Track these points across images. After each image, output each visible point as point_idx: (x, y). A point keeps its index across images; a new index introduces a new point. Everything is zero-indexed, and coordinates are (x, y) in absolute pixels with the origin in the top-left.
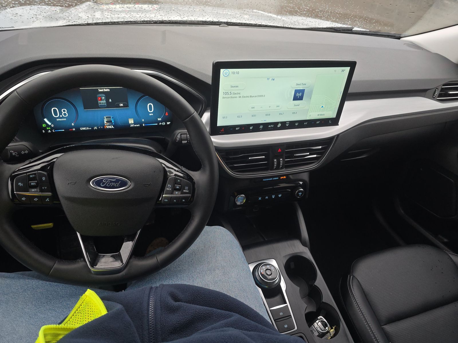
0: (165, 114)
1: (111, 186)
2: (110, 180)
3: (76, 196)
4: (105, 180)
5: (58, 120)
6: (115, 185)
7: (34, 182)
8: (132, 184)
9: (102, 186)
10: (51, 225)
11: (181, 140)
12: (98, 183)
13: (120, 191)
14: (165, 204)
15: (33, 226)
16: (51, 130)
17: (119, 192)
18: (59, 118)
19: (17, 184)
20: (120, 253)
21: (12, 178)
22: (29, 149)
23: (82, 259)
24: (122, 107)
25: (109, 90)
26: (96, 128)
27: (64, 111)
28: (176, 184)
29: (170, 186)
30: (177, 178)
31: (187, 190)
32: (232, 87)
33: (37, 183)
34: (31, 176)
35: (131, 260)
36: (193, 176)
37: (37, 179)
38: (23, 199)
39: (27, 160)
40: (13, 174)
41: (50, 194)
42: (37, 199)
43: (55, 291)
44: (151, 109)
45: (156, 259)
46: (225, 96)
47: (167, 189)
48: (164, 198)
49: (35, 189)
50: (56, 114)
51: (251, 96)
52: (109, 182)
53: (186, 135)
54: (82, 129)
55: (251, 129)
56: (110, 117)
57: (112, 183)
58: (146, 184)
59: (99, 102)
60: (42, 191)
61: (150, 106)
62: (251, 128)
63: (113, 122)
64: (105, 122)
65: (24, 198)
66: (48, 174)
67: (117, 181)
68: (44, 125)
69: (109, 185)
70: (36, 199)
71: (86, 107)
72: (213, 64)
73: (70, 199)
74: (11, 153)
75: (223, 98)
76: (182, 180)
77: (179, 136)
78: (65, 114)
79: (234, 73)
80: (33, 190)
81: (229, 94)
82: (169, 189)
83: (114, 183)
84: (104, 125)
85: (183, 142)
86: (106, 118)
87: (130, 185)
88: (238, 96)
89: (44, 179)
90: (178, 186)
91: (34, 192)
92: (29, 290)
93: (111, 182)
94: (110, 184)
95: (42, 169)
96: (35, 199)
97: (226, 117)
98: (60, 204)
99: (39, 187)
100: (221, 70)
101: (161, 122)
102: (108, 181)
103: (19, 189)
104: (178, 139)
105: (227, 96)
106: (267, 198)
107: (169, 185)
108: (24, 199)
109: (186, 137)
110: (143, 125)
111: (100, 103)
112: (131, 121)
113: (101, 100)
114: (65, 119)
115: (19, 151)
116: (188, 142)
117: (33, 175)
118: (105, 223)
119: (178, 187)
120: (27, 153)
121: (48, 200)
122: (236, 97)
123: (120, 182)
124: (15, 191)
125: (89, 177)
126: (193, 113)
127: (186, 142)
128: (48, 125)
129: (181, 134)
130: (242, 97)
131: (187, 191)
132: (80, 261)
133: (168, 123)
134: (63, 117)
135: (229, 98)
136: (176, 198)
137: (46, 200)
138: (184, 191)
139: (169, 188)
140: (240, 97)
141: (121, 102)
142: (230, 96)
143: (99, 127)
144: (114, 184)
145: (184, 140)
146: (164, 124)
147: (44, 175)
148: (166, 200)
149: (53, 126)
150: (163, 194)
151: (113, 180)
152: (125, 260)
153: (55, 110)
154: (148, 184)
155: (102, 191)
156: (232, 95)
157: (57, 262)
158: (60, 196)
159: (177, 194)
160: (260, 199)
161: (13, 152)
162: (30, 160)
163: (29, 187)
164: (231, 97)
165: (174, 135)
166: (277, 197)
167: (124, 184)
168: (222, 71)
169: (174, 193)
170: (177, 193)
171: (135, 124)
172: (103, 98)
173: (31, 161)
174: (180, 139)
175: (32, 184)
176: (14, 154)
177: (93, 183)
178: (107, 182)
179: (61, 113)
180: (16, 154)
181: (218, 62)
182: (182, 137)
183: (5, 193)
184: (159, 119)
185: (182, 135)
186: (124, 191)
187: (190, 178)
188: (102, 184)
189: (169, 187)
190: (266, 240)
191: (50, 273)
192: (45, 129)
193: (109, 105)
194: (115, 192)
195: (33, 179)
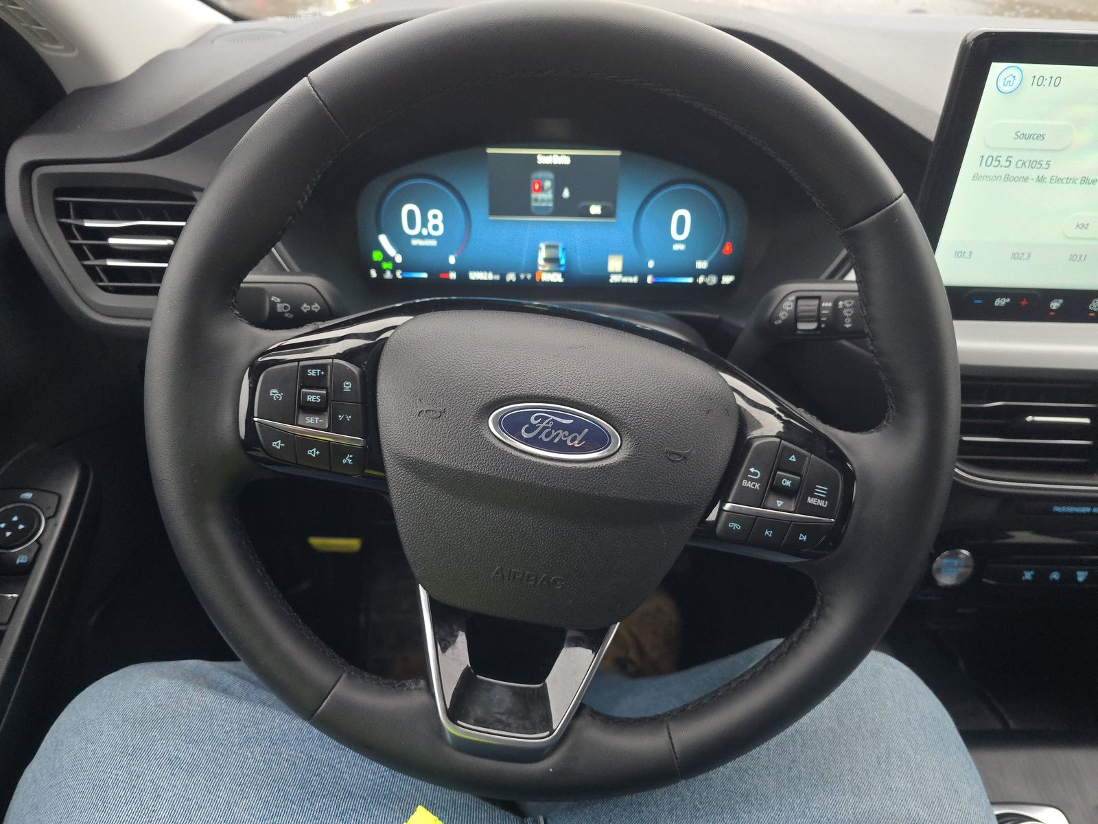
0: (724, 245)
1: (556, 441)
2: (553, 420)
3: (438, 459)
4: (536, 418)
5: (415, 242)
6: (569, 439)
7: (317, 394)
8: (624, 444)
9: (525, 435)
10: (353, 544)
11: (796, 317)
12: (512, 425)
13: (583, 465)
14: (731, 538)
15: (316, 542)
16: (393, 272)
17: (578, 465)
18: (420, 236)
19: (265, 392)
20: (545, 685)
21: (256, 370)
22: (324, 299)
23: (422, 683)
24: (596, 216)
25: (567, 161)
26: (511, 277)
27: (435, 217)
28: (782, 471)
29: (756, 474)
30: (785, 448)
31: (821, 498)
32: (1020, 136)
33: (326, 399)
34: (312, 373)
35: (580, 723)
36: (847, 447)
37: (329, 384)
38: (274, 444)
39: (310, 323)
40: (260, 360)
41: (357, 441)
42: (318, 453)
43: (332, 767)
44: (680, 230)
45: (668, 738)
46: (984, 171)
47: (745, 483)
48: (728, 516)
49: (317, 418)
50: (412, 225)
51: (1085, 180)
52: (549, 427)
53: (816, 302)
54: (474, 276)
55: (1053, 311)
56: (556, 247)
57: (560, 431)
58: (674, 453)
59: (534, 195)
60: (335, 427)
61: (681, 220)
62: (1055, 305)
63: (563, 262)
64: (541, 261)
65: (280, 441)
66: (363, 375)
67: (577, 426)
68: (377, 256)
69: (548, 435)
70: (313, 452)
71: (493, 211)
72: (965, 40)
73: (420, 470)
74: (273, 305)
75: (977, 177)
76: (805, 456)
77: (788, 305)
78: (436, 227)
79: (1039, 81)
80: (310, 420)
81: (1004, 163)
82: (750, 485)
83: (567, 433)
84: (534, 270)
85: (802, 326)
86: (548, 247)
87: (618, 451)
88: (1034, 173)
89: (347, 386)
90: (789, 479)
91: (311, 426)
92: (260, 745)
93: (557, 426)
94: (554, 434)
95: (347, 355)
96: (310, 452)
97: (967, 255)
98: (384, 481)
99: (327, 414)
100: (994, 65)
101: (706, 273)
102: (548, 423)
103: (271, 409)
104: (783, 315)
105: (991, 171)
106: (1055, 576)
107: (752, 470)
108: (277, 445)
109: (815, 308)
110: (650, 279)
111: (536, 200)
112: (615, 264)
113: (541, 189)
114: (433, 243)
115: (294, 302)
116: (819, 328)
117: (318, 371)
118: (513, 570)
119: (788, 483)
120: (316, 310)
121: (348, 460)
122: (1026, 179)
123: (586, 430)
124: (256, 415)
125: (486, 400)
126: (897, 196)
127: (813, 326)
128: (387, 258)
129: (798, 298)
130: (1048, 180)
131: (821, 503)
132: (415, 689)
133: (727, 280)
134: (429, 236)
135: (997, 178)
136: (774, 523)
137: (344, 461)
138: (811, 500)
139: (753, 480)
140: (1041, 179)
141: (596, 201)
142: (1002, 172)
143: (522, 276)
144: (565, 436)
145: (808, 319)
146: (712, 280)
147: (349, 376)
148: (735, 526)
149: (399, 259)
150: (725, 501)
151: (564, 421)
152: (558, 720)
153: (411, 214)
154: (679, 455)
155: (523, 455)
156: (1013, 171)
157: (345, 675)
158: (386, 454)
159: (780, 508)
160: (1028, 575)
161: (279, 300)
162: (318, 323)
163: (300, 407)
164: (1008, 178)
165: (770, 301)
166: (1069, 577)
167: (597, 440)
168: (996, 68)
169: (769, 504)
170: (780, 503)
171: (625, 273)
172: (548, 184)
173: (321, 327)
174: (793, 314)
175: (310, 398)
176: (280, 308)
177: (498, 423)
178: (542, 426)
179: (425, 223)
180: (286, 308)
181: (987, 35)
182: (800, 308)
183: (228, 418)
184: (702, 265)
185: (801, 302)
186: (597, 464)
187: (836, 456)
188: (527, 431)
189: (751, 479)
190: (1012, 724)
191: (318, 712)
192: (378, 266)
193: (561, 208)
194: (565, 465)
195: (316, 383)
